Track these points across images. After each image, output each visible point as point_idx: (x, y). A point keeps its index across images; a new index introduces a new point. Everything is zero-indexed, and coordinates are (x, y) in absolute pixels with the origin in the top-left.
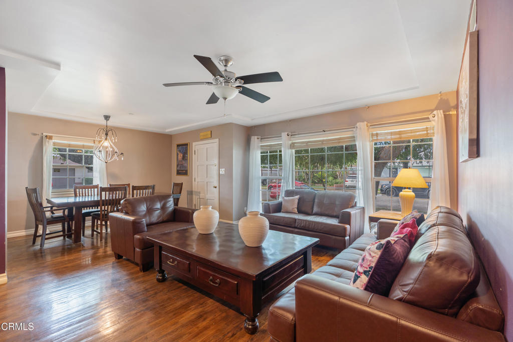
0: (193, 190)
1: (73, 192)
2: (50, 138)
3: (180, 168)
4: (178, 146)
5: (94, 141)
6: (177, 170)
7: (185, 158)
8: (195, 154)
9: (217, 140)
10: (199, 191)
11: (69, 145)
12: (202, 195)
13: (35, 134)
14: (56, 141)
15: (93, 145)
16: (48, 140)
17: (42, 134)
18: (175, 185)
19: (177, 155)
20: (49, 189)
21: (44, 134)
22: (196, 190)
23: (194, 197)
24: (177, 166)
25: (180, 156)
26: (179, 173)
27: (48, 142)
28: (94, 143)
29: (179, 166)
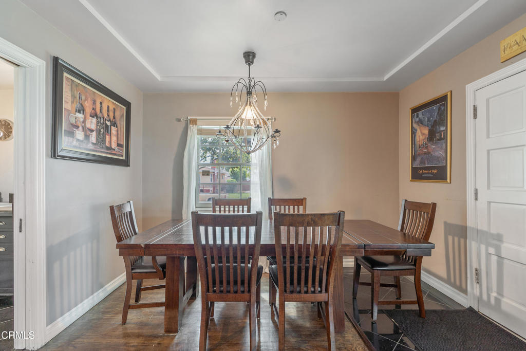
0: (470, 223)
2: (195, 122)
3: (422, 162)
4: (415, 110)
6: (413, 169)
7: (434, 136)
8: (475, 116)
12: (508, 248)
16: (192, 125)
17: (187, 118)
18: (412, 207)
19: (413, 132)
23: (473, 246)
24: (414, 158)
25: (422, 133)
26: (417, 175)
29: (418, 160)
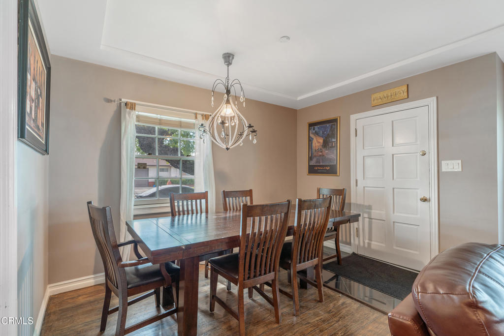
0: (353, 201)
1: (169, 205)
2: (132, 107)
3: (317, 162)
4: (311, 125)
5: (196, 114)
6: (310, 166)
8: (356, 135)
9: (432, 101)
10: (366, 204)
11: (160, 122)
12: (375, 213)
13: (109, 101)
14: (141, 113)
15: (194, 121)
16: (128, 110)
17: (121, 100)
19: (310, 140)
20: (130, 200)
21: (123, 100)
22: (360, 202)
24: (310, 159)
25: (318, 142)
26: (314, 170)
27: (129, 113)
28: (196, 118)
29: (314, 160)
